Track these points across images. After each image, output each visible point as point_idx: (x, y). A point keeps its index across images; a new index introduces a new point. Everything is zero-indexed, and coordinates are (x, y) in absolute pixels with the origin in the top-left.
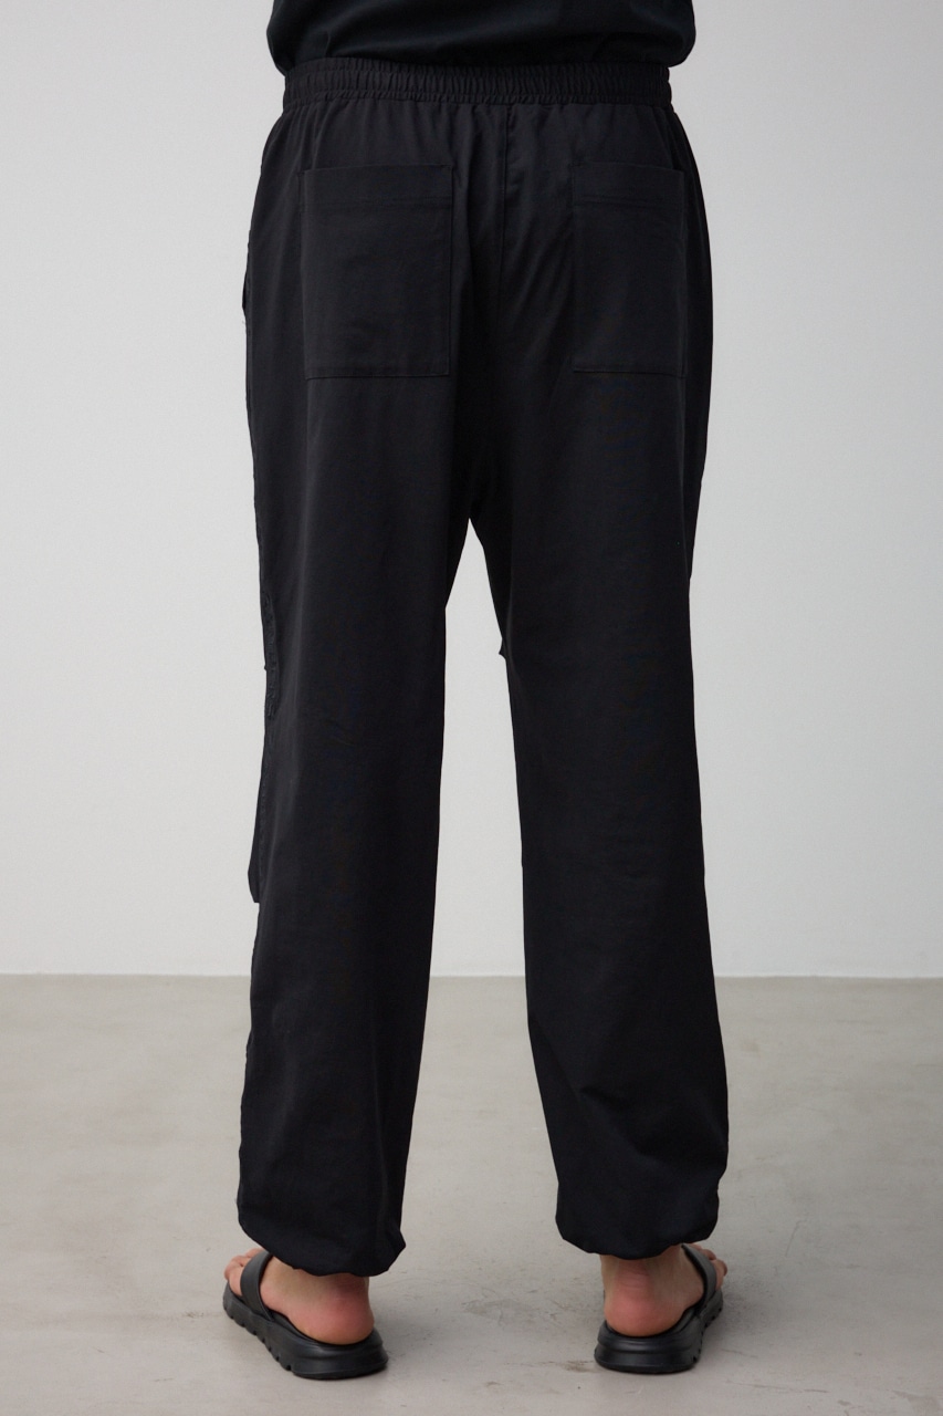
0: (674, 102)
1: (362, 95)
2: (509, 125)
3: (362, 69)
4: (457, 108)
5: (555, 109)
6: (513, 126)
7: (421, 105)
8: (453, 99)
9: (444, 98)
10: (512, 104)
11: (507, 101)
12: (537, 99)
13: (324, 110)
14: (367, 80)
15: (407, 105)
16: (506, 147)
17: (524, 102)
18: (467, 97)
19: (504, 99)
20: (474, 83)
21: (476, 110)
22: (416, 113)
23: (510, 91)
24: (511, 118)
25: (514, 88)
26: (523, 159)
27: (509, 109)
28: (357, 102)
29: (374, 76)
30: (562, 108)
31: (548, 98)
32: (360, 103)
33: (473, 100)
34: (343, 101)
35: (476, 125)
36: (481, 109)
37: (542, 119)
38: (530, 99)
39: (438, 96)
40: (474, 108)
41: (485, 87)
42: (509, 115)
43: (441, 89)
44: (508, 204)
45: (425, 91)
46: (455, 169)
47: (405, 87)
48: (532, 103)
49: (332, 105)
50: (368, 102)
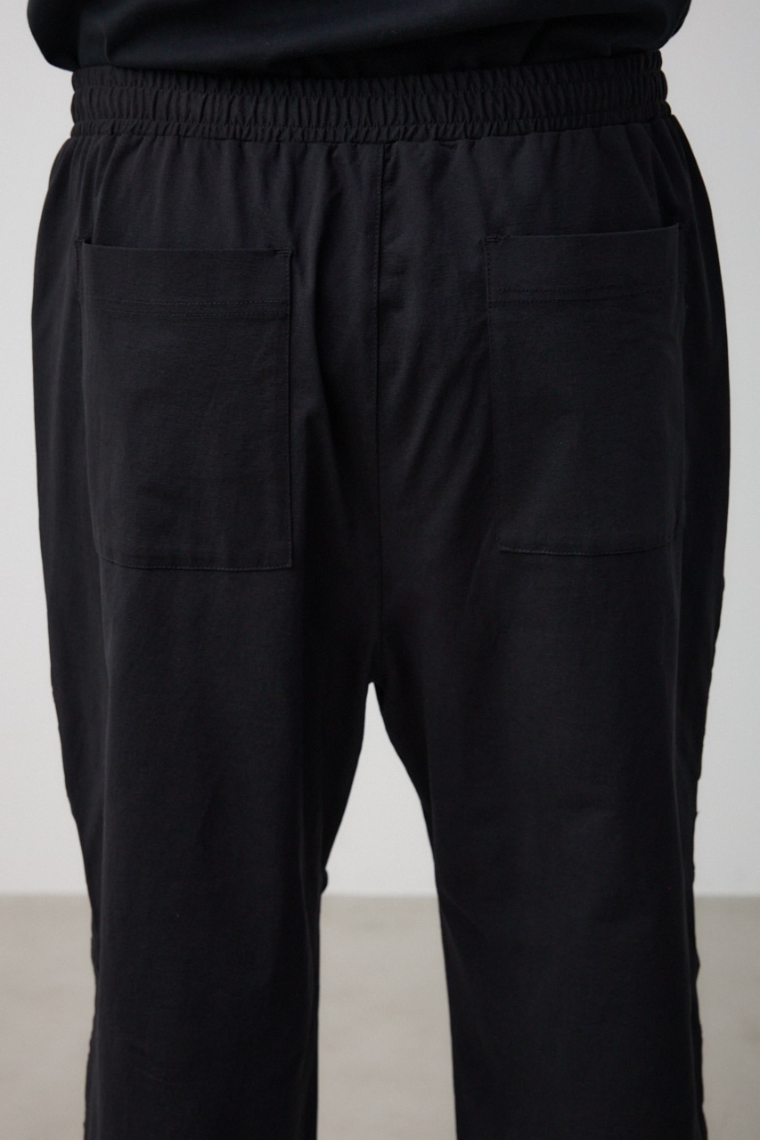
0: (670, 99)
1: (161, 130)
2: (386, 177)
3: (162, 87)
4: (306, 148)
5: (461, 145)
6: (393, 179)
7: (247, 145)
8: (298, 136)
9: (286, 134)
10: (394, 141)
11: (383, 137)
12: (432, 132)
13: (109, 149)
14: (168, 107)
15: (227, 148)
16: (382, 214)
17: (410, 139)
18: (321, 132)
19: (379, 133)
20: (333, 109)
21: (335, 154)
22: (240, 159)
23: (389, 121)
24: (389, 165)
25: (396, 114)
26: (407, 238)
27: (389, 149)
28: (154, 140)
29: (178, 99)
30: (471, 146)
31: (451, 128)
32: (156, 144)
33: (330, 137)
34: (135, 138)
35: (333, 180)
36: (342, 151)
37: (440, 165)
38: (421, 131)
39: (276, 133)
40: (330, 152)
41: (349, 116)
42: (386, 161)
43: (281, 120)
44: (382, 310)
45: (256, 121)
46: (296, 254)
47: (224, 118)
48: (423, 140)
49: (120, 141)
50: (169, 142)
